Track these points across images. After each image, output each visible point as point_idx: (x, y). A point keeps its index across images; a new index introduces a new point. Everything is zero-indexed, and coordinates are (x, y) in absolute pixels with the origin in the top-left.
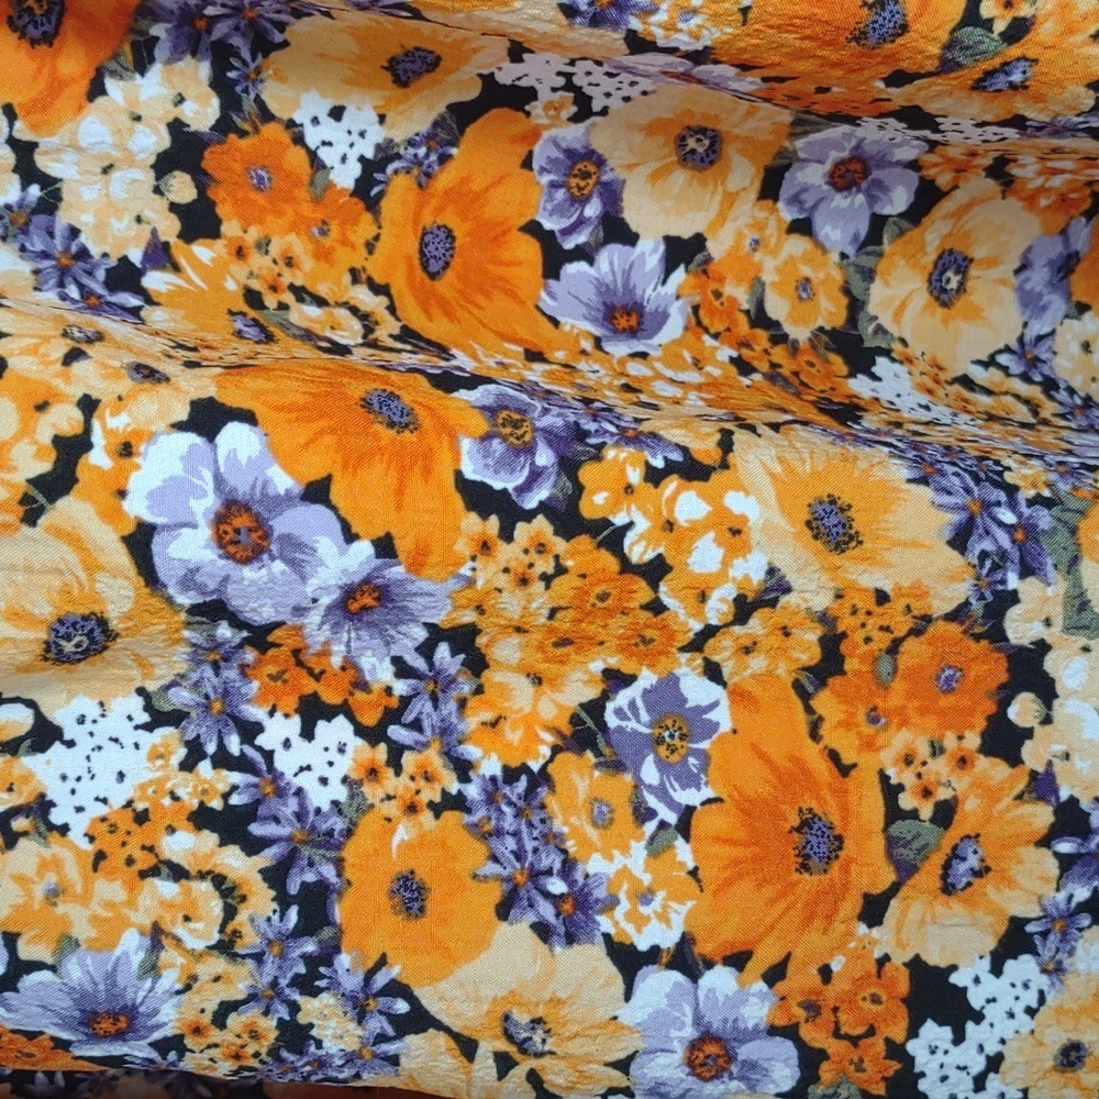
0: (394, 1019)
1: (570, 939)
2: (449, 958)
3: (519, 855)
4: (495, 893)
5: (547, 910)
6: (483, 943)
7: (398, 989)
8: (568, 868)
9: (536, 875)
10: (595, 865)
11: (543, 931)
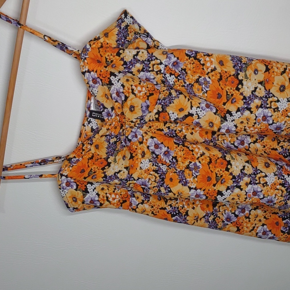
0: (168, 191)
1: (185, 186)
2: (174, 186)
3: (181, 177)
4: (179, 180)
5: (183, 183)
6: (177, 185)
7: (169, 188)
8: (185, 179)
9: (183, 179)
10: (188, 179)
11: (182, 184)
